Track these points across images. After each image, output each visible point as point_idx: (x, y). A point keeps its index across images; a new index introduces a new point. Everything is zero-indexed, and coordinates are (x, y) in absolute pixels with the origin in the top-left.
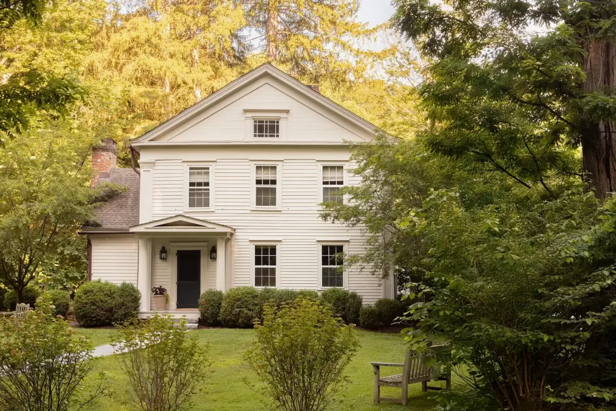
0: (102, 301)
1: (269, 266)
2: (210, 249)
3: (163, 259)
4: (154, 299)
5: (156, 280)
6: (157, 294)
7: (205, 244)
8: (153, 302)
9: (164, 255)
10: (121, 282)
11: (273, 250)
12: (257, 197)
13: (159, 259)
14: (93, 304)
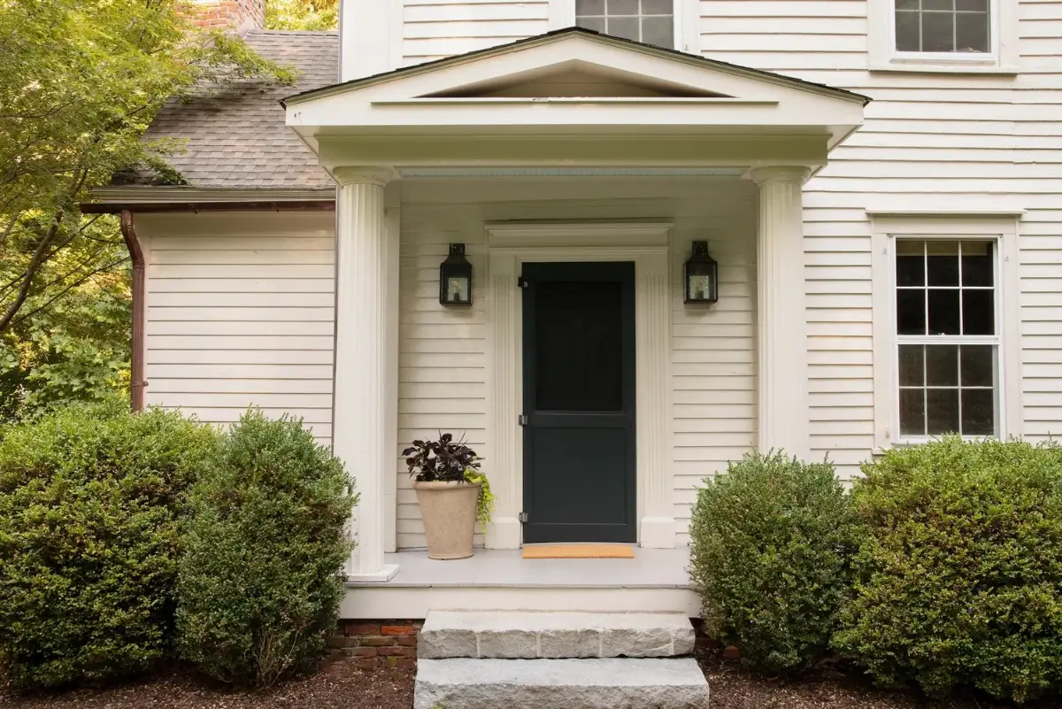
0: (105, 535)
1: (962, 340)
2: (683, 250)
3: (456, 304)
4: (412, 497)
5: (422, 407)
6: (428, 475)
7: (658, 230)
8: (408, 512)
9: (457, 286)
10: (236, 415)
11: (981, 259)
12: (898, 16)
13: (436, 304)
14: (48, 554)
